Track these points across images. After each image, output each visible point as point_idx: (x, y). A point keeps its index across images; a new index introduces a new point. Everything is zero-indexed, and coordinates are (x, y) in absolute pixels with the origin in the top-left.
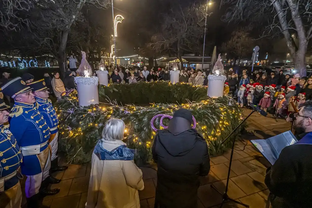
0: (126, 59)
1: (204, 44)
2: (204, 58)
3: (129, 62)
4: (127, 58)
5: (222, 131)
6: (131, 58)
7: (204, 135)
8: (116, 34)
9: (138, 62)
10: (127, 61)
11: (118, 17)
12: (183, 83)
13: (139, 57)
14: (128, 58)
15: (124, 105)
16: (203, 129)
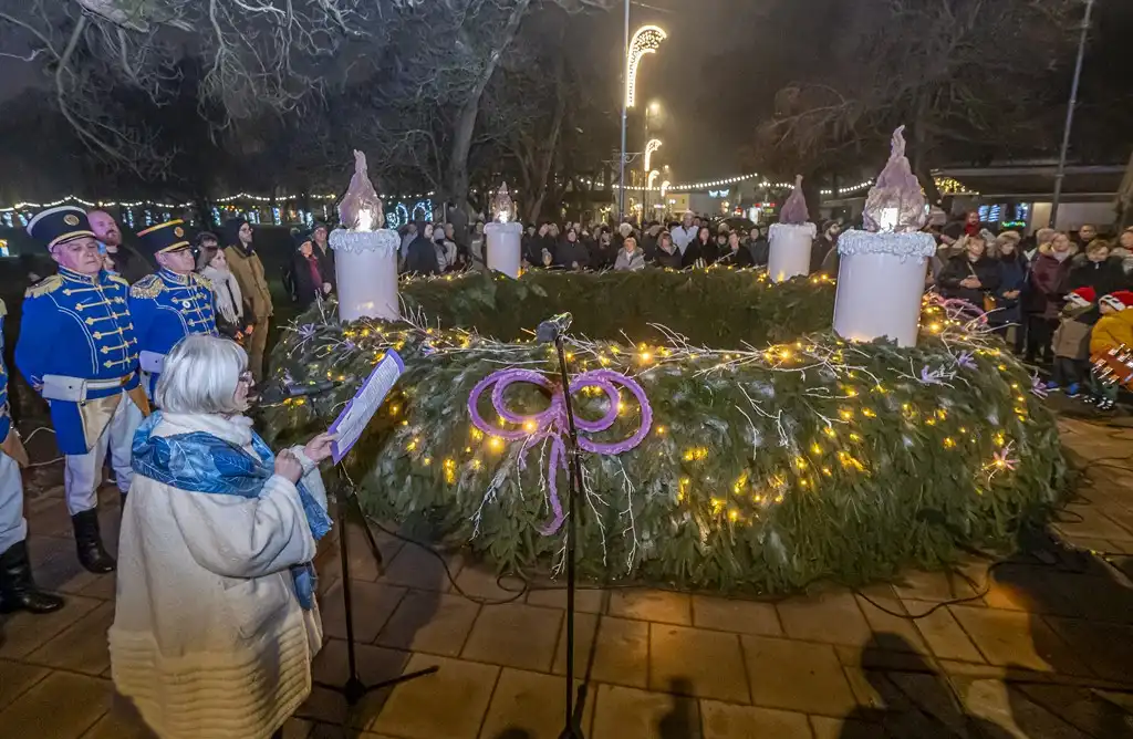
0: (713, 194)
1: (1073, 101)
2: (1068, 176)
3: (727, 204)
4: (718, 191)
5: (794, 491)
6: (734, 188)
7: (684, 485)
8: (633, 96)
9: (757, 201)
10: (720, 199)
11: (644, 33)
12: (824, 277)
13: (761, 181)
14: (724, 188)
15: (445, 327)
16: (689, 457)
